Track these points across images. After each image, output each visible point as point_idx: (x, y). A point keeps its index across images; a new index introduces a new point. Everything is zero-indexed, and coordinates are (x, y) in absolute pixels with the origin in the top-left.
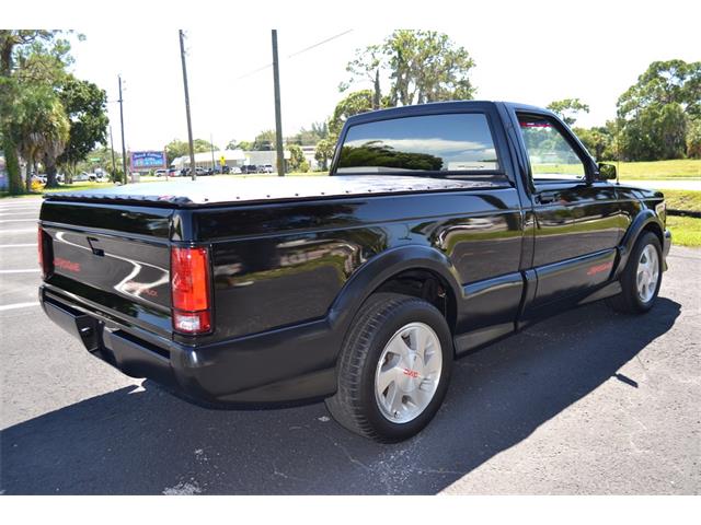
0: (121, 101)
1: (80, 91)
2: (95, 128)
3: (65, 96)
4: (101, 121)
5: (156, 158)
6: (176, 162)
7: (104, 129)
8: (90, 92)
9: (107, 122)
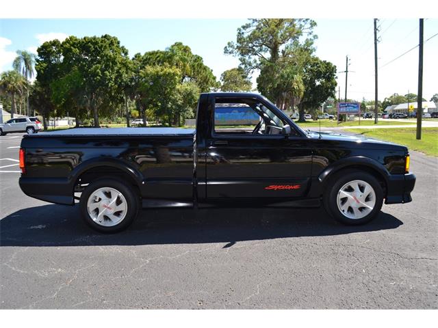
0: (347, 72)
1: (320, 67)
2: (327, 88)
3: (311, 70)
4: (332, 84)
5: (354, 107)
6: (388, 109)
7: (333, 89)
8: (326, 67)
9: (336, 85)
